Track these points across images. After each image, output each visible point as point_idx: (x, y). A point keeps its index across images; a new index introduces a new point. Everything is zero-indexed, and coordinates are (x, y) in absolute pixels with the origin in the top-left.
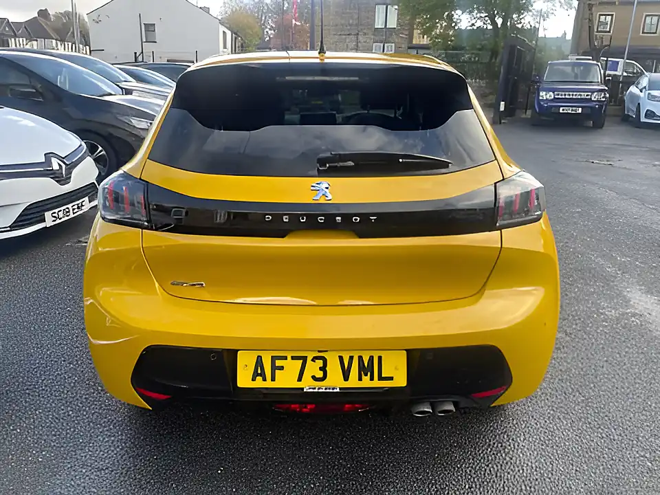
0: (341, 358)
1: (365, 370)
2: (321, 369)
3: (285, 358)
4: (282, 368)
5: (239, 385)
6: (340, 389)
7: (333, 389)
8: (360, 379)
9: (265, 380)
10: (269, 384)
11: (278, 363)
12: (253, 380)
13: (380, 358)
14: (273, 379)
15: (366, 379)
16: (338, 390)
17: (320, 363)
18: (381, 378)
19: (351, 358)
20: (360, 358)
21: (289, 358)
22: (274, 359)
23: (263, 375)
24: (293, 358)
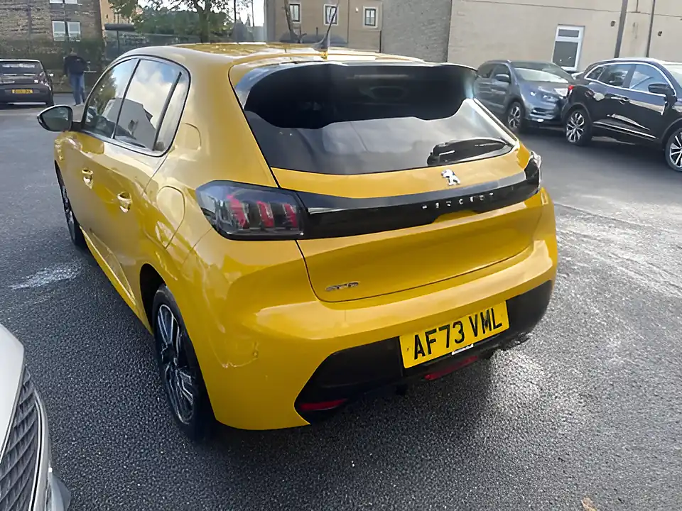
0: (470, 318)
1: (486, 323)
2: (460, 332)
3: (435, 331)
4: (435, 340)
5: (406, 367)
6: (474, 344)
7: (469, 346)
8: (484, 332)
9: (424, 355)
10: (428, 358)
11: (431, 337)
12: (416, 358)
13: (492, 310)
14: (430, 352)
15: (487, 331)
16: (472, 346)
17: (458, 327)
18: (495, 327)
19: (476, 316)
20: (482, 314)
21: (438, 329)
22: (427, 334)
23: (422, 351)
24: (440, 329)
